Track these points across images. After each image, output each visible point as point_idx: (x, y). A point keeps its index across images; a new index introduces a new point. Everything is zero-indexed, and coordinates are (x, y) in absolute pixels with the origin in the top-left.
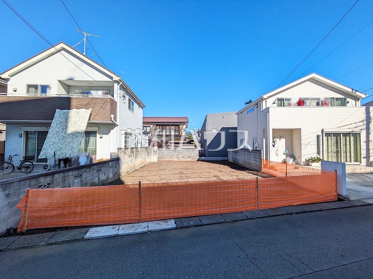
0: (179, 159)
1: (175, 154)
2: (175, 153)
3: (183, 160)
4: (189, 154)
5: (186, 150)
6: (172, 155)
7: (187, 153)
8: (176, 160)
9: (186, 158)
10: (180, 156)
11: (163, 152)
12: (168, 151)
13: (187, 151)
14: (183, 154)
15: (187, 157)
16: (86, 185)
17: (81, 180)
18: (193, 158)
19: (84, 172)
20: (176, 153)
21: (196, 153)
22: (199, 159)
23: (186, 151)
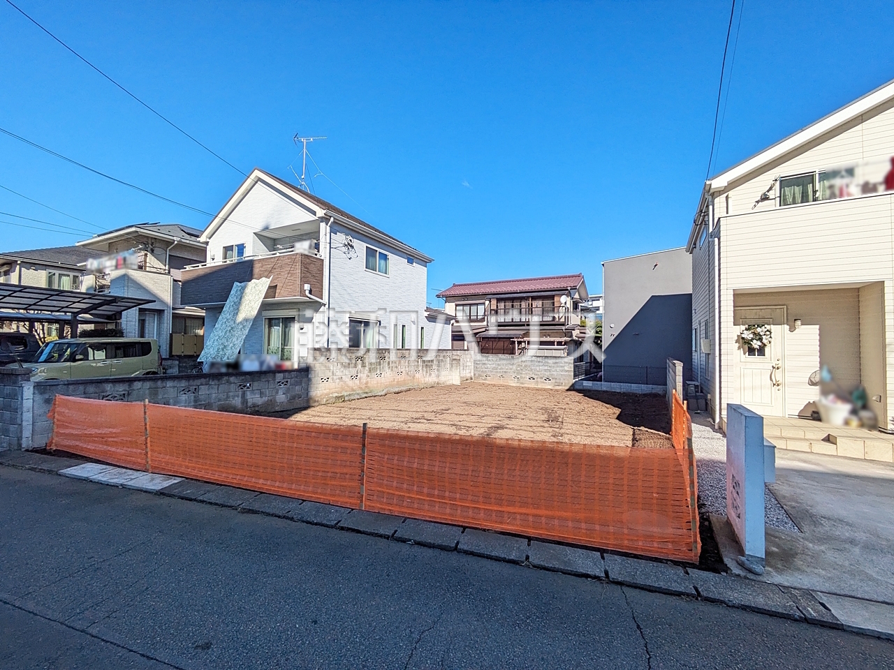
0: (522, 383)
1: (511, 369)
2: (511, 367)
3: (532, 385)
4: (545, 370)
5: (539, 359)
6: (505, 372)
7: (541, 368)
8: (514, 385)
9: (539, 380)
10: (523, 376)
11: (485, 364)
12: (496, 361)
13: (541, 364)
14: (532, 370)
15: (541, 378)
16: (208, 406)
17: (195, 397)
18: (557, 381)
19: (202, 385)
20: (514, 367)
21: (566, 368)
22: (573, 385)
23: (539, 362)
